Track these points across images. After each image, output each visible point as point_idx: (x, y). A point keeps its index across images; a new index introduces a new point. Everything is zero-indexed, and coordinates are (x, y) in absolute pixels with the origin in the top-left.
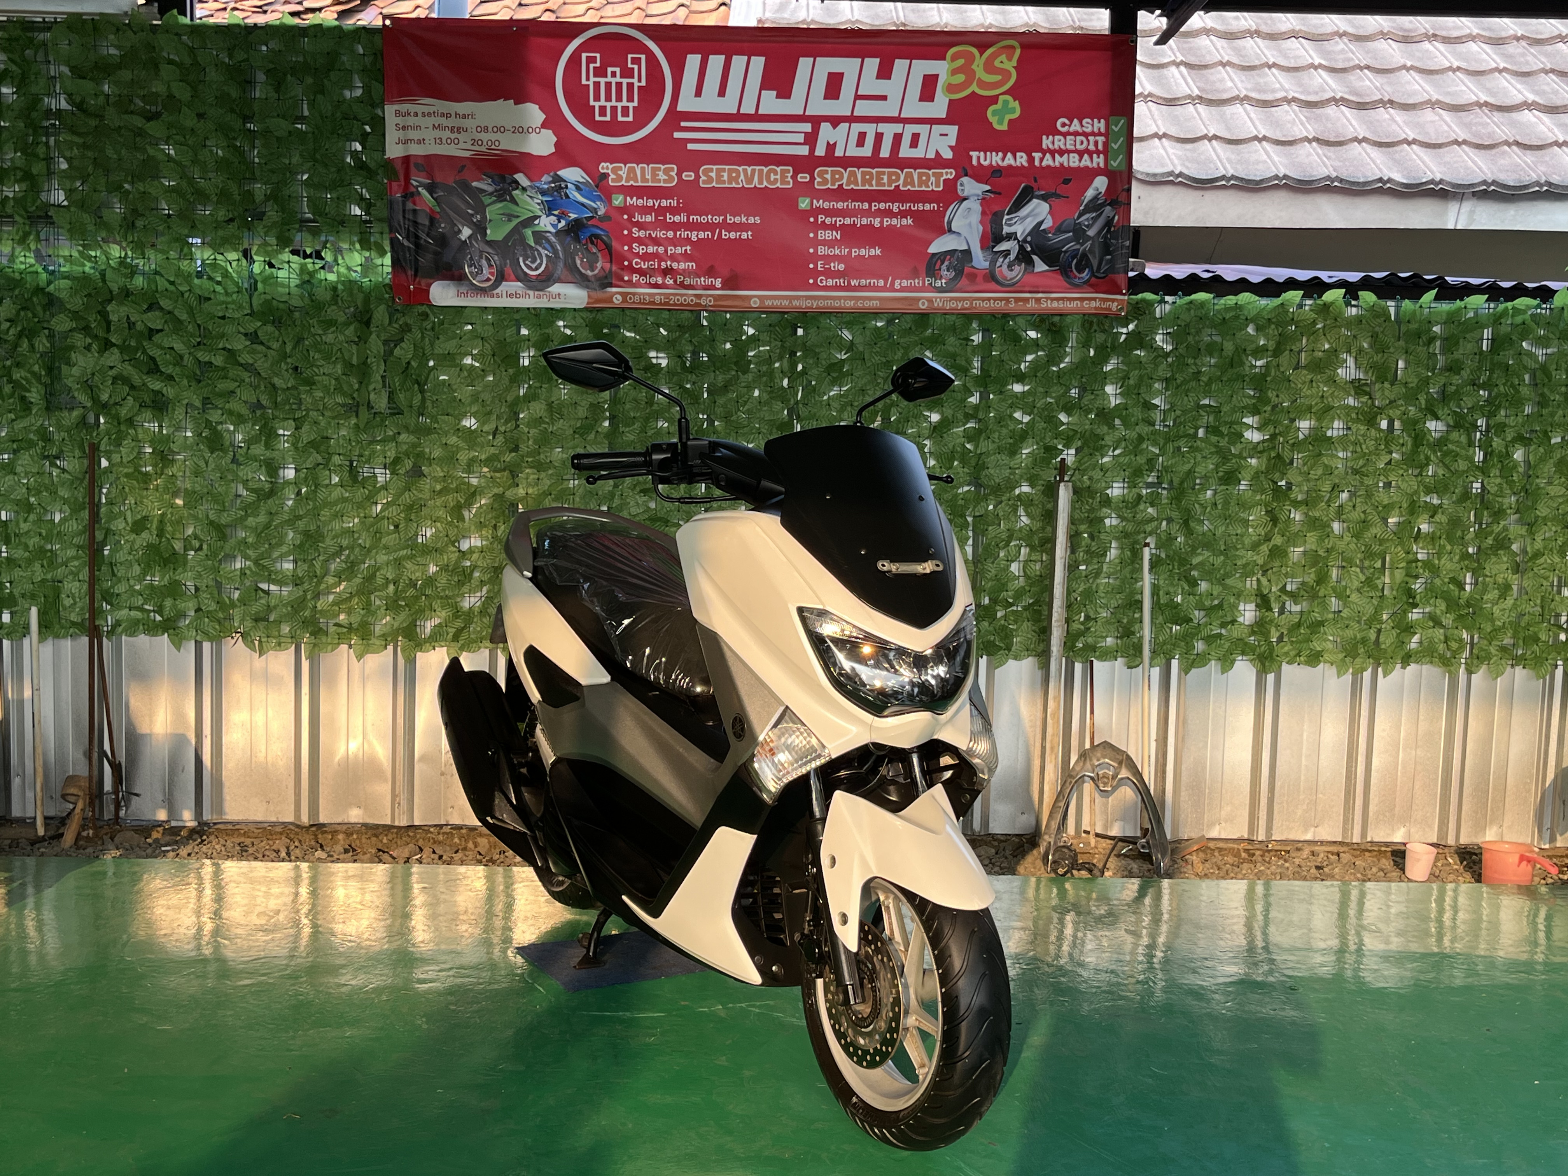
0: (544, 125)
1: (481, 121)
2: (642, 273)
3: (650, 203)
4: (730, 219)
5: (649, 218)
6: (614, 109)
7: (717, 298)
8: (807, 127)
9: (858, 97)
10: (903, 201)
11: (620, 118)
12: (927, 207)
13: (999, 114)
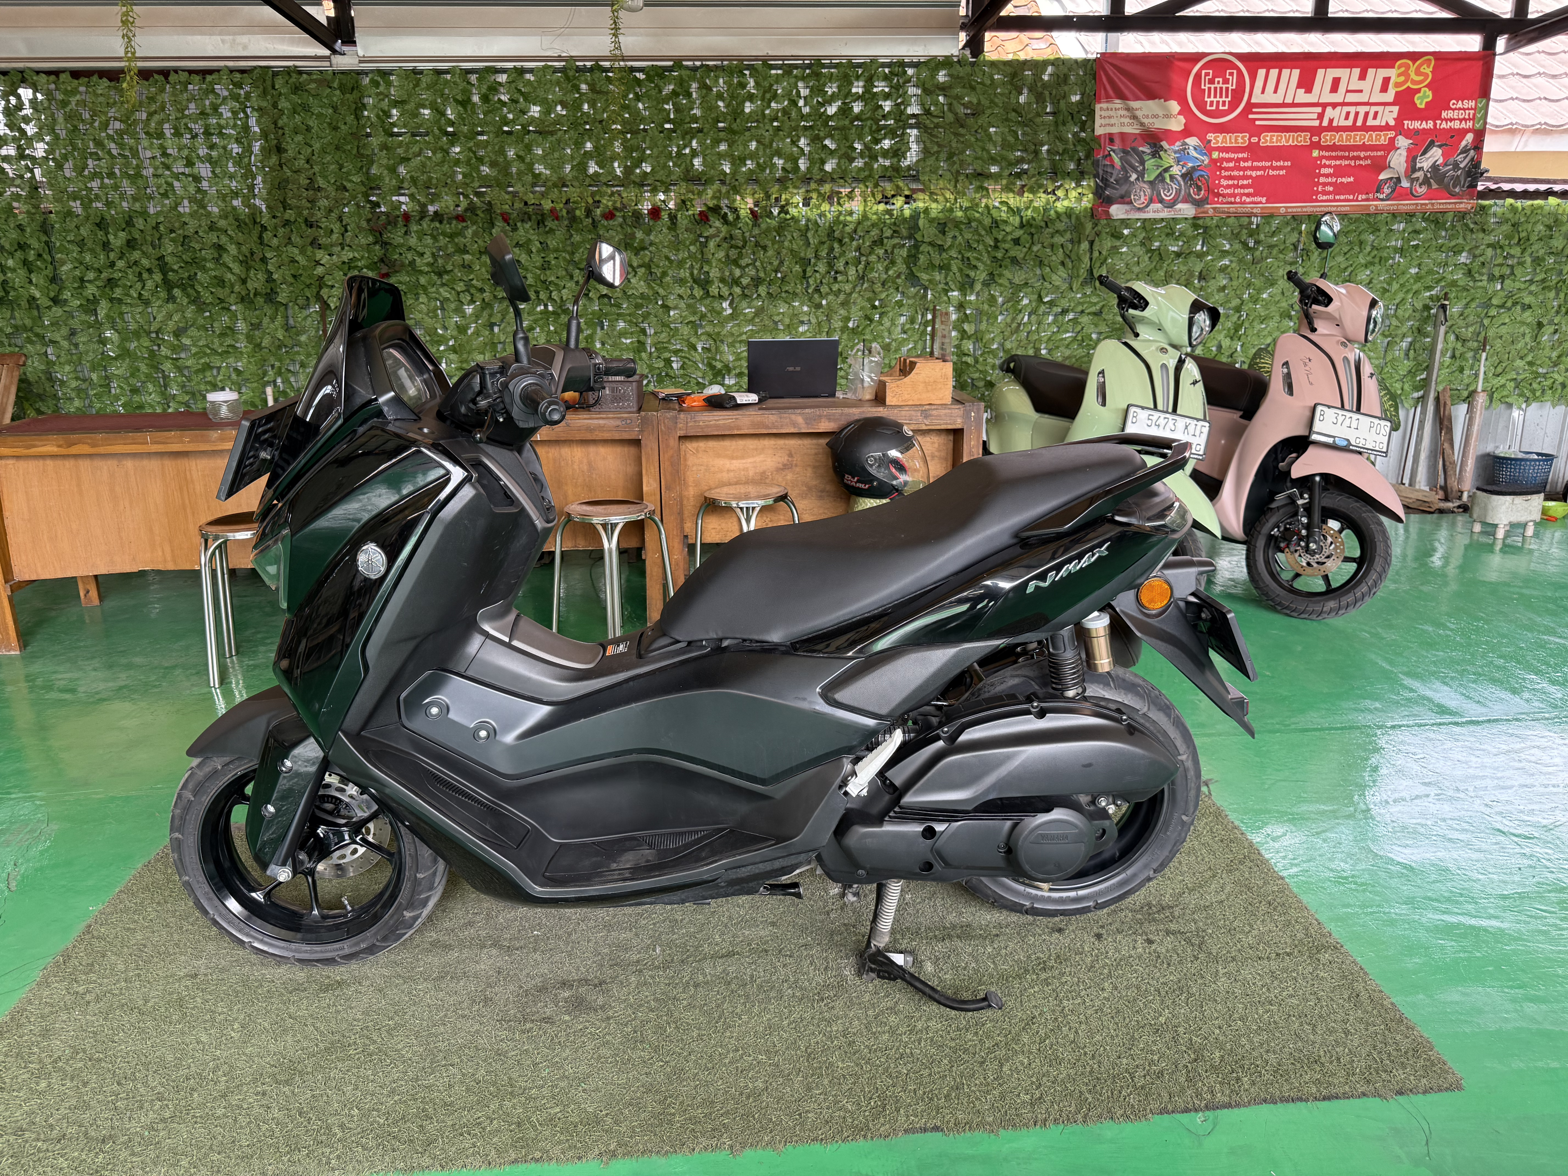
0: (1179, 113)
1: (1145, 112)
2: (1224, 196)
3: (1232, 156)
4: (1275, 164)
5: (1231, 165)
6: (1218, 102)
7: (1262, 208)
8: (1319, 110)
9: (1348, 91)
10: (1366, 151)
11: (1221, 108)
12: (1379, 153)
13: (1422, 98)
